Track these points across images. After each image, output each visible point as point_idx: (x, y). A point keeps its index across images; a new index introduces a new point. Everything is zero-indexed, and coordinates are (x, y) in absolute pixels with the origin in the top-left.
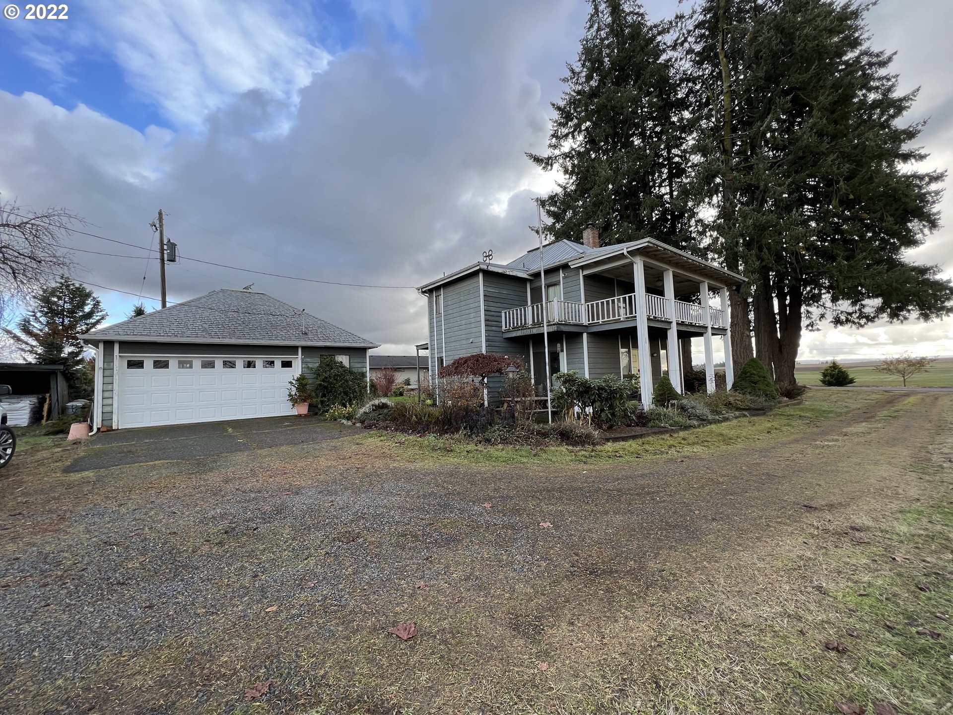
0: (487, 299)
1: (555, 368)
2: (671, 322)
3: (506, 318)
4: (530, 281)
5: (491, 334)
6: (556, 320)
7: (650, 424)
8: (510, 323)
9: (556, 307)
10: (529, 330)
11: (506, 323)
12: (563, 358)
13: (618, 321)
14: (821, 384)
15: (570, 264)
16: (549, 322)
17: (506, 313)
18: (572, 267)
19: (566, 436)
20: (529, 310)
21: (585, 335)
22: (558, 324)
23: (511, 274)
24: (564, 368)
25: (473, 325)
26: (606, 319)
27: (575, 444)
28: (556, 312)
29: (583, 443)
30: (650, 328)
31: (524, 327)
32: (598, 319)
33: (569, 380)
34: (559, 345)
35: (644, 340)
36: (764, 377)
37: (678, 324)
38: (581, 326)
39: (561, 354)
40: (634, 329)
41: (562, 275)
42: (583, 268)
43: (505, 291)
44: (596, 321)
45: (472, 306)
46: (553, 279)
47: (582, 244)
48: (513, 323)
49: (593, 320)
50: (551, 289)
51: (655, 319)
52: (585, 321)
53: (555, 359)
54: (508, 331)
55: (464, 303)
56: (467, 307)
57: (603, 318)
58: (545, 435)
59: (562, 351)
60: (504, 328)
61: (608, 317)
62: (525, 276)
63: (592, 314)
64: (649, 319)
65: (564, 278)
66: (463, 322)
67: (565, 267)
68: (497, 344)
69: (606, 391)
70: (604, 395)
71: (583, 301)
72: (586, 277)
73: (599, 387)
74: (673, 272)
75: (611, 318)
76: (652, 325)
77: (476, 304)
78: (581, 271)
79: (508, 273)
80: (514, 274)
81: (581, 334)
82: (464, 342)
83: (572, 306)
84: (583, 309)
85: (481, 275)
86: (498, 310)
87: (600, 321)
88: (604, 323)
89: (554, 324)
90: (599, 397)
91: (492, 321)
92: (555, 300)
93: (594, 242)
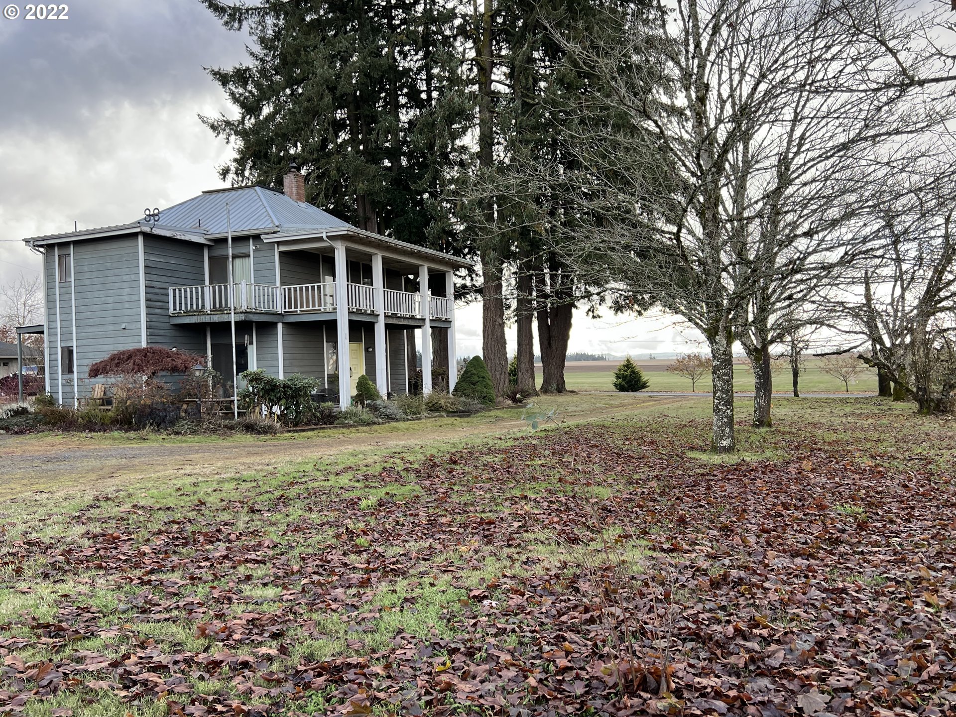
0: (149, 270)
1: (243, 366)
2: (378, 315)
3: (175, 296)
4: (209, 246)
5: (154, 318)
6: (244, 308)
7: (336, 422)
8: (180, 303)
9: (244, 291)
10: (207, 317)
11: (175, 303)
12: (252, 352)
13: (318, 312)
14: (614, 388)
15: (262, 237)
16: (235, 308)
17: (174, 290)
18: (265, 241)
19: (250, 428)
20: (208, 290)
21: (280, 326)
22: (246, 312)
23: (183, 238)
24: (253, 366)
25: (127, 305)
26: (305, 308)
27: (259, 433)
28: (244, 297)
29: (266, 433)
30: (351, 322)
31: (201, 312)
32: (296, 307)
33: (255, 379)
34: (247, 337)
35: (344, 336)
36: (483, 378)
37: (386, 316)
38: (275, 314)
39: (249, 348)
40: (334, 322)
41: (252, 247)
42: (279, 243)
43: (173, 260)
44: (293, 309)
45: (125, 278)
46: (241, 250)
47: (283, 193)
48: (186, 304)
49: (290, 307)
50: (238, 262)
51: (359, 312)
52: (280, 309)
53: (242, 352)
54: (178, 315)
55: (112, 272)
56: (118, 279)
57: (302, 306)
58: (231, 428)
59: (251, 343)
60: (171, 310)
61: (308, 306)
62: (201, 240)
63: (288, 300)
64: (350, 313)
65: (254, 251)
66: (111, 300)
67: (257, 237)
68: (162, 332)
69: (291, 389)
70: (289, 392)
71: (278, 283)
72: (281, 254)
73: (284, 385)
74: (383, 258)
75: (311, 308)
76: (354, 318)
77: (133, 277)
78: (276, 246)
79: (178, 237)
80: (187, 239)
81: (274, 325)
82: (111, 328)
83: (266, 289)
84: (279, 293)
85: (140, 239)
86: (164, 285)
87: (299, 310)
88: (303, 313)
89: (241, 313)
90: (285, 394)
91: (155, 300)
92: (243, 283)
93: (298, 194)
